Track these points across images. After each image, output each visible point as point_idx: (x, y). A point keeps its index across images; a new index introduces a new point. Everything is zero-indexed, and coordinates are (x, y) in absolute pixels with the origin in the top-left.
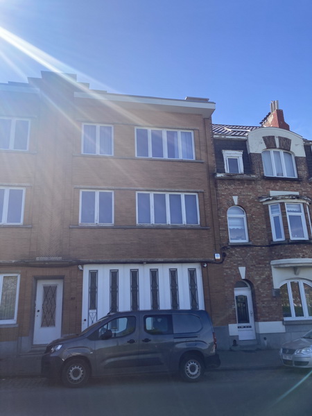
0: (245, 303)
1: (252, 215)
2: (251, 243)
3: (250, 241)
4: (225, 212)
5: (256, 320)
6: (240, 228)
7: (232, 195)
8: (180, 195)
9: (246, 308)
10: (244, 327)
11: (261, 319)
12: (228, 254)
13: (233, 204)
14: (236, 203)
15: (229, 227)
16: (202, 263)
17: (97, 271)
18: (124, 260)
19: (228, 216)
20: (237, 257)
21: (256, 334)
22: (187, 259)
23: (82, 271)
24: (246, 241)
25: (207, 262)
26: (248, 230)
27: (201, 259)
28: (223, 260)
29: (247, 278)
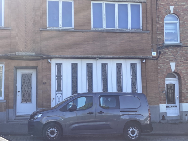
0: (173, 90)
1: (184, 22)
2: (181, 44)
3: (181, 42)
4: (163, 19)
5: (181, 102)
6: (173, 32)
7: (169, 4)
8: (127, 5)
9: (173, 93)
10: (171, 107)
11: (185, 101)
12: (162, 52)
13: (170, 12)
14: (172, 11)
15: (165, 31)
16: (142, 59)
17: (62, 63)
18: (82, 56)
19: (165, 22)
20: (170, 55)
21: (180, 112)
22: (130, 56)
23: (51, 63)
24: (178, 42)
25: (145, 59)
26: (180, 34)
27: (141, 56)
28: (158, 57)
29: (176, 71)
